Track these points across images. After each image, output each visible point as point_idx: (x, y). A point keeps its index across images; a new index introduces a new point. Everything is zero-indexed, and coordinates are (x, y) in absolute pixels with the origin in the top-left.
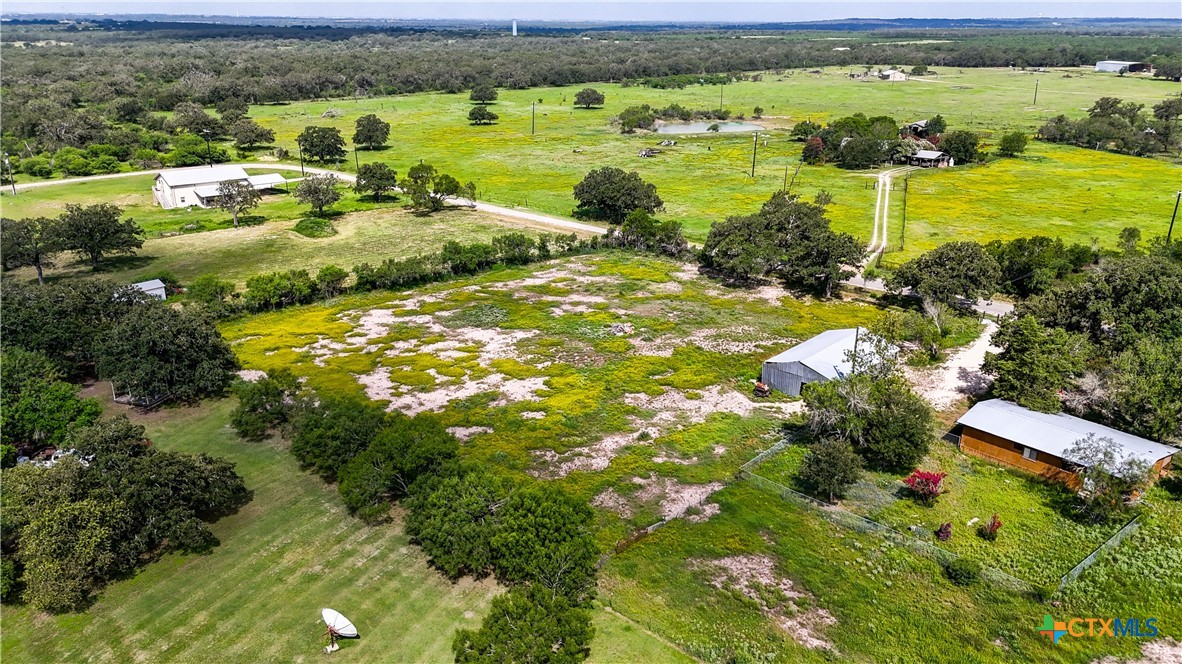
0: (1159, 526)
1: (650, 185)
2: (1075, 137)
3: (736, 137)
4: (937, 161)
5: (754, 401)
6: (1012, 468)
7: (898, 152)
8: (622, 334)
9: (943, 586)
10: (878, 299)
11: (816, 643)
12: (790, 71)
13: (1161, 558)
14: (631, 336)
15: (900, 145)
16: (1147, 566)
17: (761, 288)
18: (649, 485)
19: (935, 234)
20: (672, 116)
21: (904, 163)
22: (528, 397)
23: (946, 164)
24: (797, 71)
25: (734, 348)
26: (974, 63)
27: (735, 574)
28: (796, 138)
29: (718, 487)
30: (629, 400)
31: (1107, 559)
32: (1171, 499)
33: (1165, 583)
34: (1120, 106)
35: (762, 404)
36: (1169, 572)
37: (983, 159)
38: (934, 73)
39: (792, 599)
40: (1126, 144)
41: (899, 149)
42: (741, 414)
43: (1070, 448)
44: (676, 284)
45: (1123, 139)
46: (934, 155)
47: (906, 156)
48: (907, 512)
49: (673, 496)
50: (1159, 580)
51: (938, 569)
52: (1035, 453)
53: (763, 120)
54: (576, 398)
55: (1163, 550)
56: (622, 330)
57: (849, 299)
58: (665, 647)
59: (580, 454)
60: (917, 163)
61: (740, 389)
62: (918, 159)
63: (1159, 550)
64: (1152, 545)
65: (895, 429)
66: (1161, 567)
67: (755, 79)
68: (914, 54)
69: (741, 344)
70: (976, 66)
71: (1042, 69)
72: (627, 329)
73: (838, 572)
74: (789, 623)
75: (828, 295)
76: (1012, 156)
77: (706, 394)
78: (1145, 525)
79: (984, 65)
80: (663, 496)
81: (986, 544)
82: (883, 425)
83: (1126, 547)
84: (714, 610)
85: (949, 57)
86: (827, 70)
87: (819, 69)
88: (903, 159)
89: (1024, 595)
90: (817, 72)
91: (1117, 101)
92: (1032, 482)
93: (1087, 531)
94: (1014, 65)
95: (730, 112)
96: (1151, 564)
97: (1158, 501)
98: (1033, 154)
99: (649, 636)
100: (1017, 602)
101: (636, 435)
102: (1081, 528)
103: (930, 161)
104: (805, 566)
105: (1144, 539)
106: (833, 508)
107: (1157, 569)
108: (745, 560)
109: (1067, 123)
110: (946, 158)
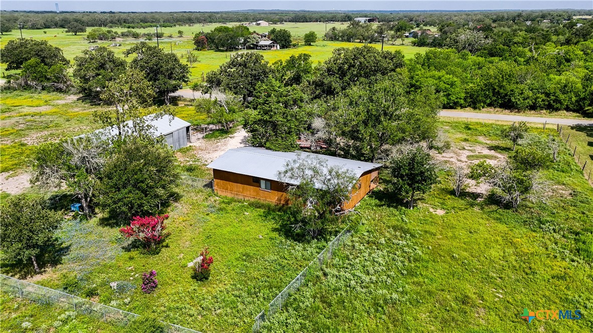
0: (368, 231)
2: (341, 37)
3: (162, 43)
4: (270, 46)
6: (252, 200)
7: (248, 42)
12: (211, 24)
13: (368, 263)
15: (249, 38)
16: (354, 275)
20: (127, 36)
21: (253, 48)
23: (275, 48)
31: (317, 277)
32: (380, 206)
33: (371, 293)
34: (361, 24)
36: (374, 278)
37: (294, 46)
38: (283, 24)
40: (364, 38)
41: (248, 40)
43: (283, 169)
45: (362, 36)
46: (269, 42)
47: (253, 44)
48: (124, 265)
50: (364, 290)
52: (269, 183)
55: (370, 254)
57: (182, 105)
60: (259, 48)
62: (260, 46)
63: (366, 255)
64: (361, 252)
66: (368, 274)
70: (303, 22)
71: (332, 22)
76: (309, 45)
78: (356, 232)
79: (307, 22)
83: (337, 259)
86: (231, 23)
87: (227, 23)
88: (252, 46)
90: (225, 24)
92: (269, 211)
93: (304, 249)
94: (320, 21)
95: (163, 34)
96: (358, 273)
97: (368, 208)
102: (299, 247)
103: (266, 46)
105: (354, 246)
107: (364, 276)
109: (337, 30)
110: (275, 45)
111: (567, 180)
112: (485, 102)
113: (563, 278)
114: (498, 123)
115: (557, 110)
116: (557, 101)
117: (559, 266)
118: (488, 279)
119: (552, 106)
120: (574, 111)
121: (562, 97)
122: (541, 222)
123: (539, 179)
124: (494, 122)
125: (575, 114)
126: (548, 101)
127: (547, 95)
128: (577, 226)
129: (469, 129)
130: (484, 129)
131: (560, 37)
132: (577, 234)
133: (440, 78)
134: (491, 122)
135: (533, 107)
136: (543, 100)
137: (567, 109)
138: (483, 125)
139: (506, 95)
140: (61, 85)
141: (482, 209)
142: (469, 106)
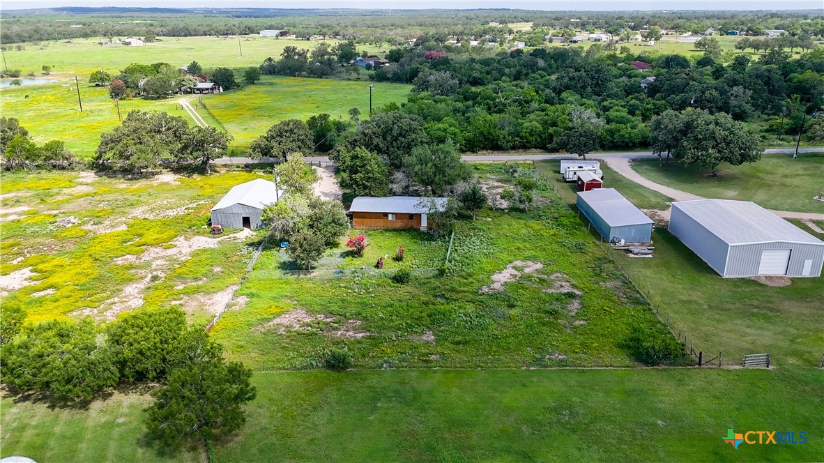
1: (11, 120)
2: (282, 70)
3: (41, 88)
4: (212, 89)
5: (215, 238)
6: (383, 228)
7: (184, 85)
8: (70, 225)
9: (397, 287)
10: (242, 168)
11: (361, 335)
12: (46, 42)
14: (80, 225)
15: (183, 81)
17: (156, 177)
18: (186, 302)
19: (246, 129)
21: (190, 93)
22: (26, 284)
23: (218, 91)
24: (52, 42)
25: (171, 213)
26: (183, 34)
27: (288, 324)
28: (94, 84)
29: (235, 288)
30: (120, 261)
34: (297, 51)
35: (222, 238)
37: (238, 87)
38: (161, 41)
39: (331, 322)
41: (184, 83)
42: (213, 246)
44: (85, 186)
46: (209, 85)
47: (190, 88)
48: (353, 262)
49: (209, 302)
51: (390, 281)
52: (395, 216)
53: (53, 75)
54: (74, 271)
56: (69, 222)
57: (224, 172)
58: (280, 374)
59: (114, 303)
60: (198, 92)
61: (198, 233)
62: (198, 89)
65: (328, 219)
67: (19, 49)
68: (138, 29)
69: (175, 210)
70: (185, 36)
71: (229, 36)
72: (73, 221)
73: (343, 301)
74: (339, 333)
75: (209, 172)
76: (253, 83)
77: (177, 243)
78: (455, 233)
79: (191, 35)
80: (203, 304)
81: (401, 263)
82: (319, 219)
84: (292, 345)
85: (164, 30)
86: (75, 40)
87: (69, 40)
88: (189, 90)
89: (435, 277)
90: (69, 42)
91: (294, 49)
93: (436, 243)
94: (210, 35)
95: (18, 72)
98: (264, 81)
99: (266, 373)
100: (433, 280)
101: (148, 279)
102: (433, 243)
103: (207, 89)
104: (323, 305)
106: (312, 274)
108: (287, 316)
109: (274, 62)
110: (217, 87)
111: (546, 195)
112: (479, 147)
113: (554, 235)
114: (495, 163)
115: (529, 148)
116: (528, 142)
117: (552, 232)
118: (525, 241)
119: (525, 146)
120: (540, 148)
121: (530, 138)
122: (540, 216)
123: (534, 194)
124: (492, 162)
125: (540, 151)
126: (523, 143)
127: (522, 138)
128: (556, 215)
129: (478, 169)
130: (488, 168)
131: (512, 69)
132: (557, 218)
133: (445, 130)
134: (489, 162)
135: (514, 148)
136: (519, 142)
137: (536, 147)
138: (486, 165)
139: (494, 140)
140: (60, 162)
141: (509, 215)
142: (469, 150)
